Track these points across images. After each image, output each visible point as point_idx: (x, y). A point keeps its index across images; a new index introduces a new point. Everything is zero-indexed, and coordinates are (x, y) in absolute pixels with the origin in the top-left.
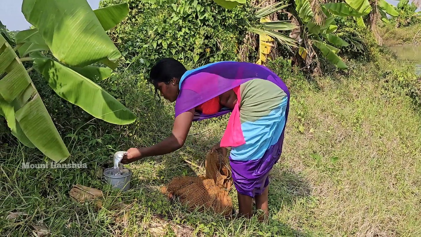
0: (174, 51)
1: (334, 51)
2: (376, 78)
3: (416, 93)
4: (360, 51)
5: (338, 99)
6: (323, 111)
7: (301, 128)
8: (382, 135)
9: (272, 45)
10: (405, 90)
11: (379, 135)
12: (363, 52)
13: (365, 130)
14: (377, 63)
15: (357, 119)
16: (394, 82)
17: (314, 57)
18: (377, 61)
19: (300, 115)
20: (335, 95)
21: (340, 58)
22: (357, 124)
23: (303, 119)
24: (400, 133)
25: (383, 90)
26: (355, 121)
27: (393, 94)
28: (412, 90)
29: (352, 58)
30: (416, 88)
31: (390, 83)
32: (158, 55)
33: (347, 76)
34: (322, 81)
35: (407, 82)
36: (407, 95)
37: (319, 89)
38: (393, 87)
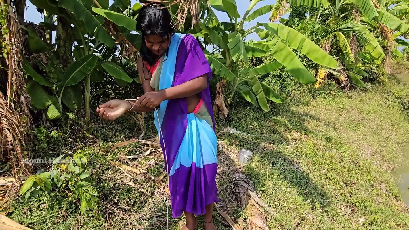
0: (286, 77)
1: (359, 78)
2: (382, 93)
3: (405, 103)
4: (375, 78)
5: (360, 102)
6: (351, 107)
7: (341, 113)
8: (382, 121)
9: (325, 74)
10: (398, 101)
11: (380, 120)
12: (377, 78)
13: (373, 117)
14: (385, 85)
16: (393, 96)
17: (347, 81)
18: (385, 84)
19: (341, 107)
20: (358, 101)
21: (362, 81)
22: (369, 115)
23: (342, 109)
24: (392, 121)
25: (385, 100)
26: (368, 113)
27: (391, 103)
28: (403, 101)
29: (369, 82)
30: (405, 100)
31: (390, 97)
32: (279, 78)
33: (365, 91)
34: (350, 93)
35: (400, 96)
36: (399, 103)
37: (349, 97)
38: (391, 98)
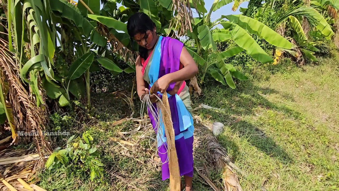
0: (248, 58)
1: (311, 54)
4: (326, 52)
5: (313, 75)
6: (306, 79)
7: (297, 85)
8: (333, 90)
9: (282, 53)
12: (328, 52)
13: (325, 87)
15: (322, 83)
17: (301, 57)
18: (335, 57)
21: (314, 56)
22: (322, 85)
23: (298, 82)
25: (336, 71)
26: (321, 83)
29: (321, 56)
33: (318, 65)
34: (305, 67)
37: (304, 71)
